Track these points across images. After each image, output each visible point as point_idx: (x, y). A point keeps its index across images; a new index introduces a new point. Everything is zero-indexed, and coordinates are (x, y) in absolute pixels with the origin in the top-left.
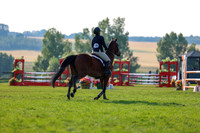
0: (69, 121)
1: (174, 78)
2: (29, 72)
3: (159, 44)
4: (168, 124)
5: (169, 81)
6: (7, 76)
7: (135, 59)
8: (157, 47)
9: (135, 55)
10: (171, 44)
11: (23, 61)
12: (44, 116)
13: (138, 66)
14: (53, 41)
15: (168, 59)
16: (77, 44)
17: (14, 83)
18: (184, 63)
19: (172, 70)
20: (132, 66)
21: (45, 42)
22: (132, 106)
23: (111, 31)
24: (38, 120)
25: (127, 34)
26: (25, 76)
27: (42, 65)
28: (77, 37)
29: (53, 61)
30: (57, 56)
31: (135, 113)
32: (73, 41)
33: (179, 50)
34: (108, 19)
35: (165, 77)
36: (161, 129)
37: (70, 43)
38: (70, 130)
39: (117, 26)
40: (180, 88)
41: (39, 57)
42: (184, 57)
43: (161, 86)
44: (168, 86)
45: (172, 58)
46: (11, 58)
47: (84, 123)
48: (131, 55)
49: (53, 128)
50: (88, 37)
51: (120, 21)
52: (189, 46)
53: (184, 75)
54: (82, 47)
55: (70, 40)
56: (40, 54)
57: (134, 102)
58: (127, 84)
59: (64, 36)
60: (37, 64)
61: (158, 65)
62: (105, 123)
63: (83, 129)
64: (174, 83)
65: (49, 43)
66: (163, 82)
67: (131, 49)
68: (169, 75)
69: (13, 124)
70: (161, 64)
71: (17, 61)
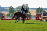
0: (15, 28)
1: (40, 18)
2: (6, 17)
3: (36, 10)
4: (38, 29)
5: (39, 19)
6: (1, 18)
7: (31, 14)
8: (36, 11)
9: (30, 13)
10: (39, 10)
11: (4, 14)
12: (9, 27)
13: (31, 15)
14: (11, 9)
15: (38, 13)
16: (17, 10)
17: (2, 19)
18: (42, 14)
19: (39, 16)
20: (30, 15)
21: (9, 9)
22: (30, 24)
23: (25, 7)
24: (8, 28)
25: (29, 8)
26: (5, 17)
27: (9, 15)
28: (17, 8)
29: (11, 14)
30: (12, 13)
31: (31, 26)
32: (16, 9)
33: (41, 11)
34: (24, 4)
35: (38, 17)
36: (37, 30)
37: (15, 10)
38: (15, 30)
39: (26, 6)
40: (41, 20)
41: (8, 13)
42: (42, 13)
43: (37, 20)
44: (38, 20)
45: (39, 13)
46: (1, 13)
47: (18, 28)
48: (30, 12)
49: (11, 30)
50: (19, 8)
51: (27, 5)
52: (43, 10)
53: (42, 17)
54: (18, 11)
55: (15, 9)
56: (8, 12)
57: (30, 23)
58: (29, 19)
59: (14, 8)
60: (7, 15)
61: (36, 15)
62: (23, 28)
63: (18, 30)
64: (40, 19)
65: (10, 10)
66: (37, 19)
67: (30, 11)
68: (39, 17)
69: (2, 29)
70: (37, 14)
71: (3, 14)
